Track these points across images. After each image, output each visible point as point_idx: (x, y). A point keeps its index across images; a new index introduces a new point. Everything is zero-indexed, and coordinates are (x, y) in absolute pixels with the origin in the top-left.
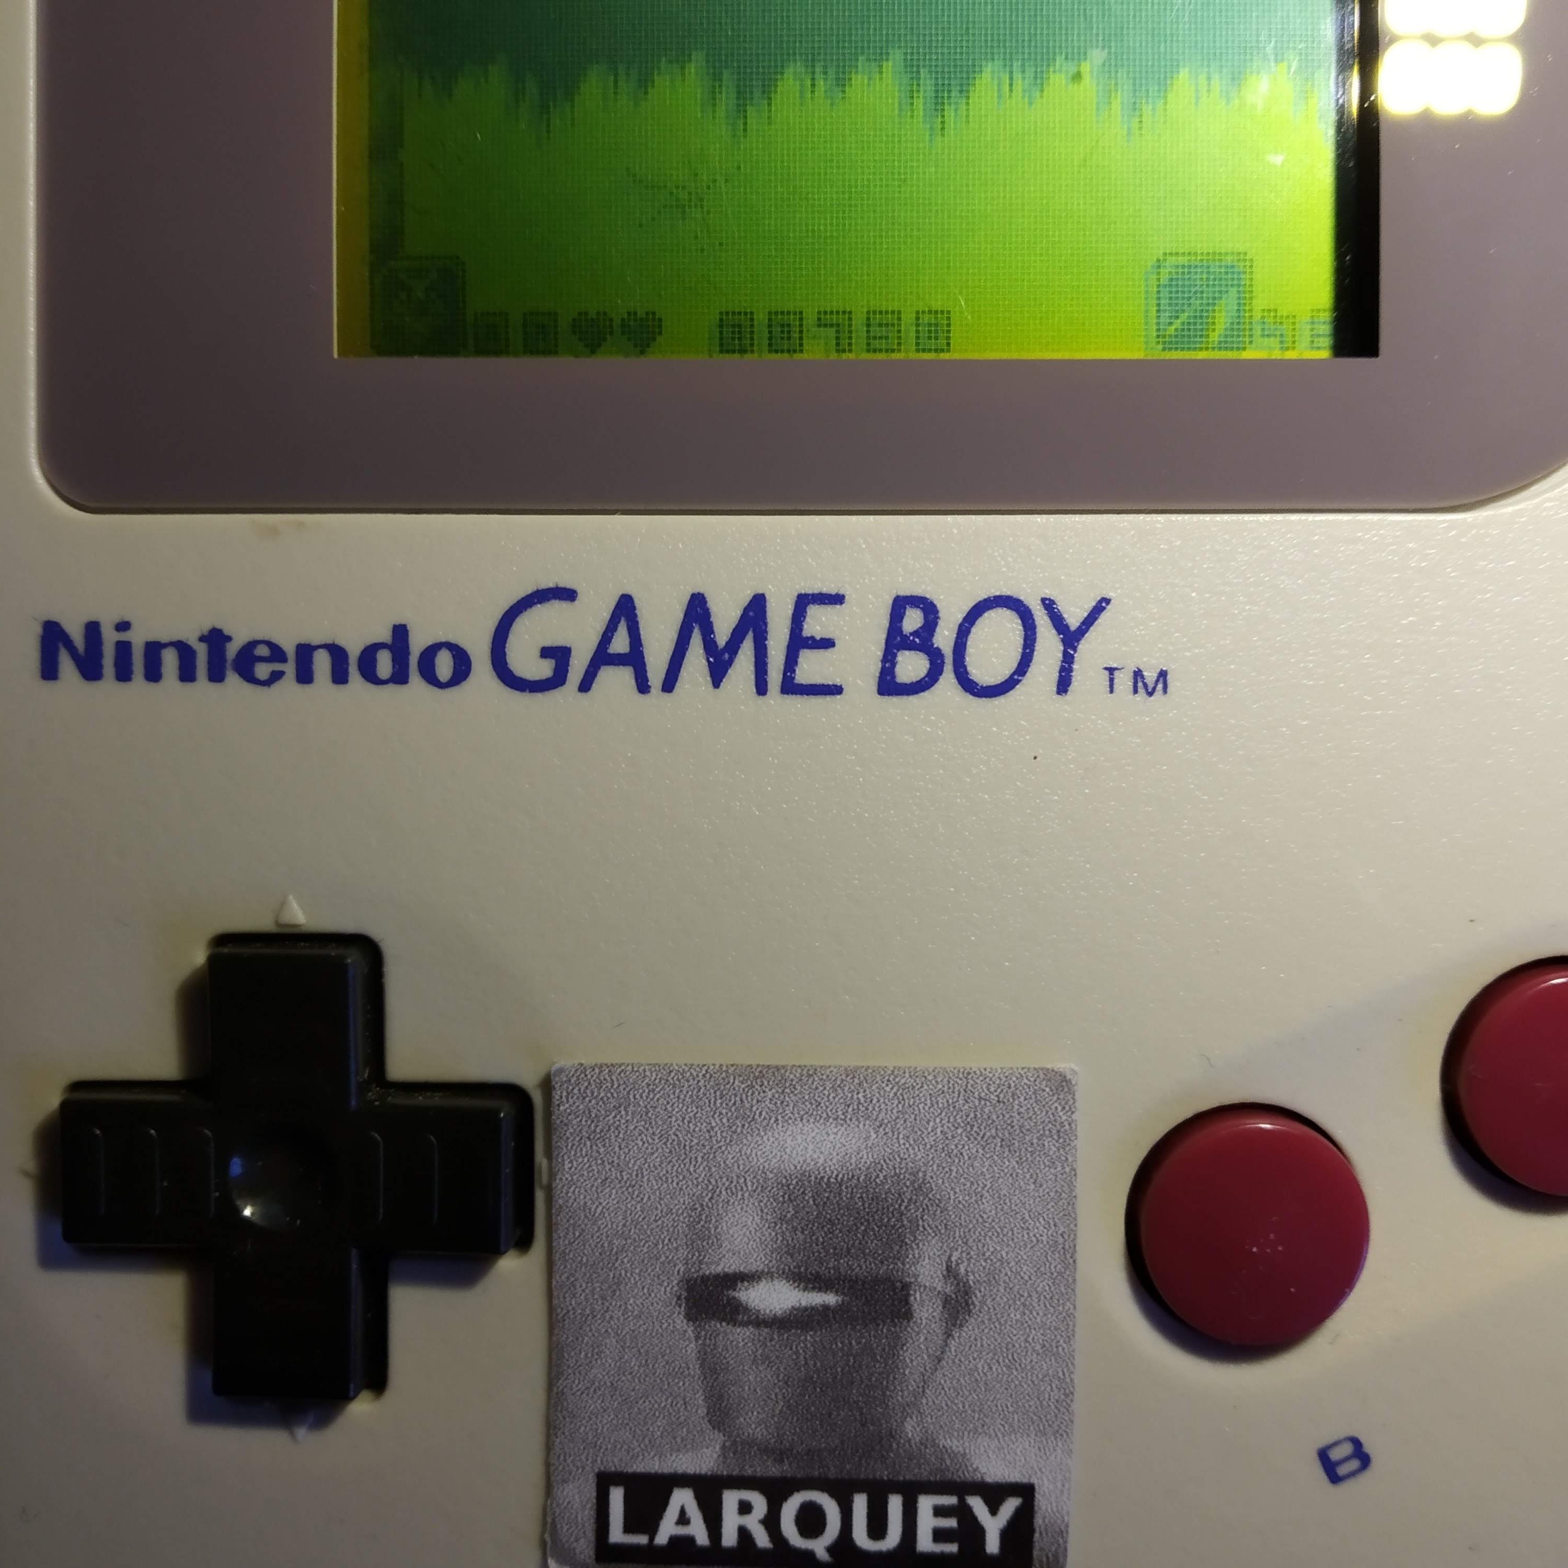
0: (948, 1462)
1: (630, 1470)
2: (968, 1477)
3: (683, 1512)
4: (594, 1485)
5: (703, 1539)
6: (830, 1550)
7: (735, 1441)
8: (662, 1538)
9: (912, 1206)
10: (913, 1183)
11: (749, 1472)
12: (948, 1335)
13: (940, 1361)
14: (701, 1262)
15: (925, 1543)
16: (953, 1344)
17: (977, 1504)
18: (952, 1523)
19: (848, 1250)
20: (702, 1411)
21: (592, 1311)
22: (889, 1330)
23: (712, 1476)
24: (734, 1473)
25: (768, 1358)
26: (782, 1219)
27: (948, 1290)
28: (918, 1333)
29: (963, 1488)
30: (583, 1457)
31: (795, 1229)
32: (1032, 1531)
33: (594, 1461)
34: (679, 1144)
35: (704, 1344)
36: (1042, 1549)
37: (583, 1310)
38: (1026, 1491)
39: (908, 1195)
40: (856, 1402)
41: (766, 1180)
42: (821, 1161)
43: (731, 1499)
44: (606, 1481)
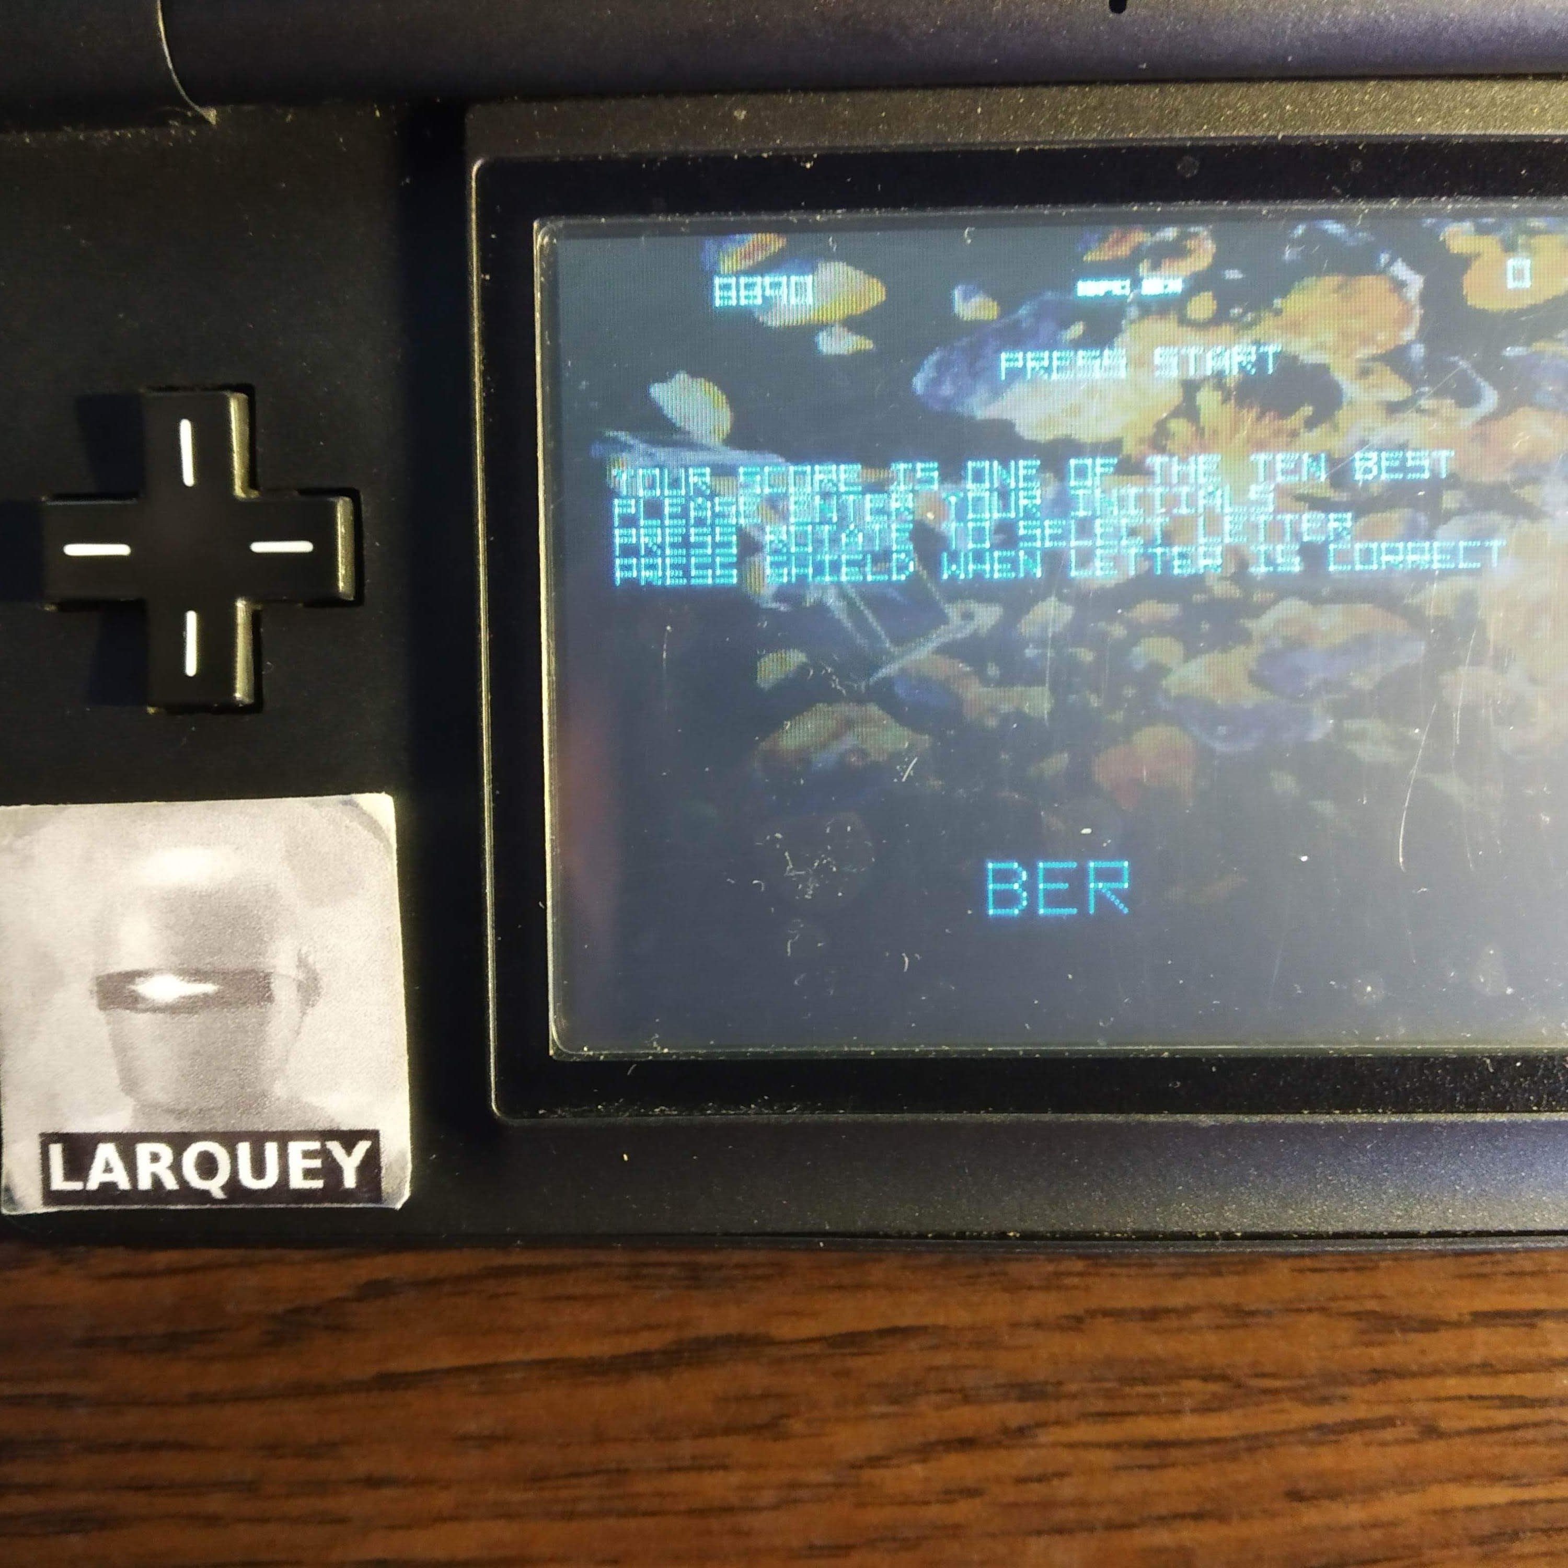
3: (107, 1164)
5: (124, 1184)
6: (223, 1188)
8: (93, 1185)
16: (308, 1020)
43: (143, 1150)
44: (47, 1139)
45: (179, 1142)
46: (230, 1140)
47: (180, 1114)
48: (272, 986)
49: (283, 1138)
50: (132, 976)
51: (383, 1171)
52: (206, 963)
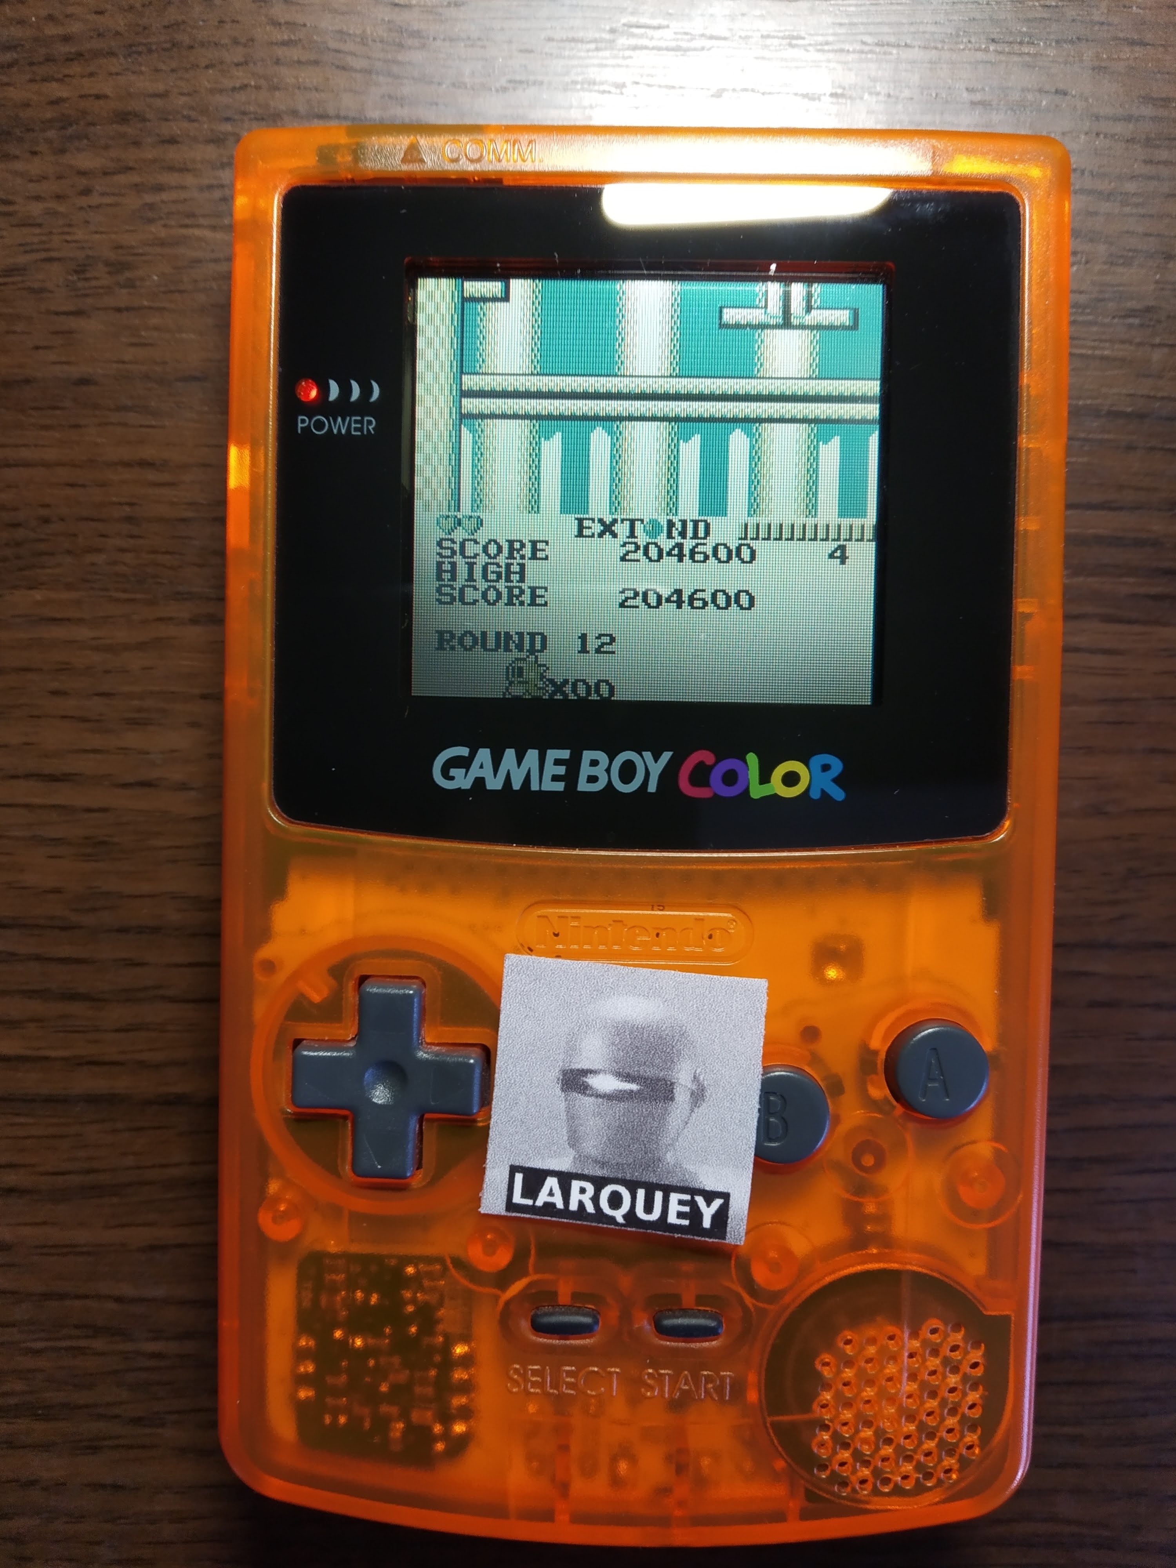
0: (687, 1176)
1: (527, 1166)
2: (697, 1186)
3: (551, 1190)
4: (508, 1172)
5: (560, 1205)
6: (624, 1217)
7: (580, 1155)
8: (539, 1203)
9: (679, 1043)
10: (680, 1032)
11: (586, 1172)
12: (692, 1111)
13: (687, 1123)
14: (571, 1062)
15: (672, 1219)
16: (694, 1115)
17: (700, 1200)
18: (686, 1209)
19: (645, 1063)
20: (566, 1138)
21: (515, 1081)
22: (662, 1106)
23: (567, 1173)
24: (579, 1172)
25: (600, 1114)
26: (613, 1044)
27: (693, 1088)
28: (677, 1108)
29: (693, 1192)
30: (504, 1156)
31: (619, 1049)
32: (727, 1218)
33: (509, 1159)
34: (565, 1001)
35: (569, 1104)
36: (732, 1227)
37: (510, 1080)
38: (726, 1196)
39: (677, 1038)
40: (643, 1141)
41: (606, 1023)
42: (635, 1016)
43: (576, 1185)
44: (514, 1170)
45: (599, 1183)
46: (632, 1186)
47: (603, 1165)
48: (675, 1091)
49: (667, 1190)
50: (585, 1072)
51: (729, 1220)
52: (634, 1071)
